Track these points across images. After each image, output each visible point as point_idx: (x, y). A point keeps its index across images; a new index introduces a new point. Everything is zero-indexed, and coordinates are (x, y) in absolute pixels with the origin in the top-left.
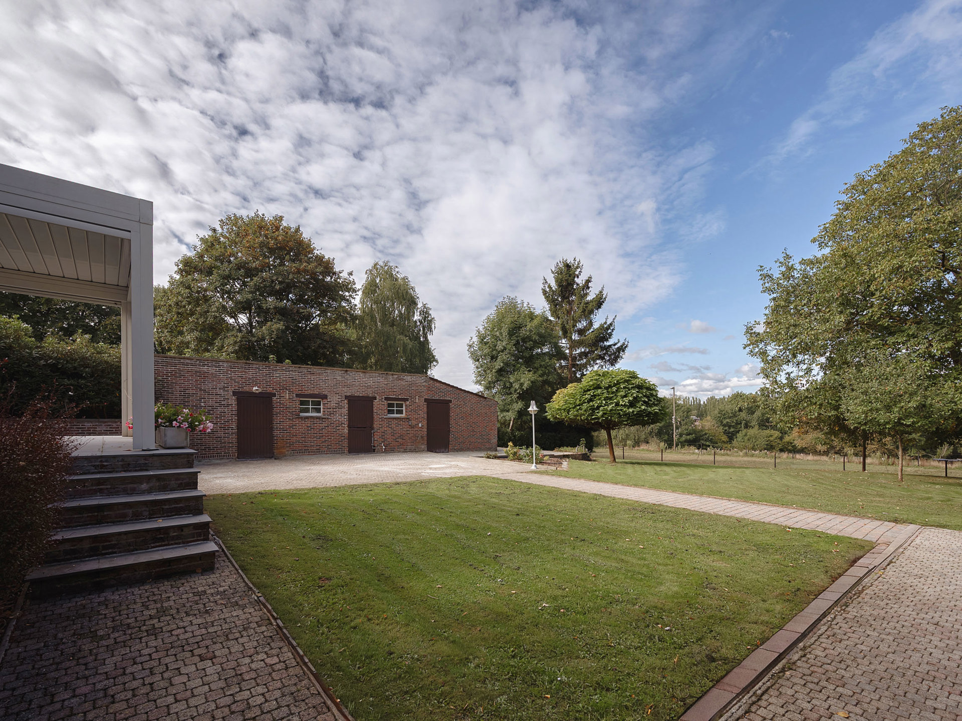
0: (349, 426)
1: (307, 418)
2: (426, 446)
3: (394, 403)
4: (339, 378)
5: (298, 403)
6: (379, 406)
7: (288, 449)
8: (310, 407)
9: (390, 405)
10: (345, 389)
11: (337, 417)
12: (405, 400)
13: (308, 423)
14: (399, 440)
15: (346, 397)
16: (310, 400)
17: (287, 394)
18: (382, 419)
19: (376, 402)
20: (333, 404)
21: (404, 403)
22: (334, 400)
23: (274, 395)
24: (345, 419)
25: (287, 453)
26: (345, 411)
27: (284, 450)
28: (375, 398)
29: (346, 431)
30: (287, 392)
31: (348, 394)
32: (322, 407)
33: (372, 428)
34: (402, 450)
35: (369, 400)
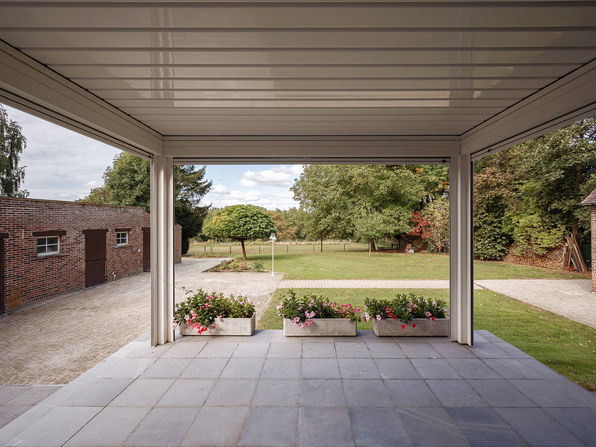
0: (86, 261)
1: (46, 258)
2: (142, 268)
3: (121, 233)
4: (77, 212)
5: (35, 242)
6: (110, 236)
7: (23, 298)
8: (47, 245)
9: (118, 236)
10: (83, 224)
11: (76, 253)
12: (129, 230)
13: (47, 263)
14: (125, 266)
15: (84, 232)
16: (46, 237)
17: (23, 234)
18: (113, 249)
19: (108, 234)
20: (72, 240)
21: (127, 232)
22: (72, 235)
23: (7, 236)
24: (82, 255)
25: (22, 303)
26: (82, 246)
27: (19, 301)
28: (107, 230)
29: (84, 266)
30: (23, 231)
31: (86, 228)
32: (59, 244)
33: (105, 259)
34: (127, 275)
35: (103, 232)
